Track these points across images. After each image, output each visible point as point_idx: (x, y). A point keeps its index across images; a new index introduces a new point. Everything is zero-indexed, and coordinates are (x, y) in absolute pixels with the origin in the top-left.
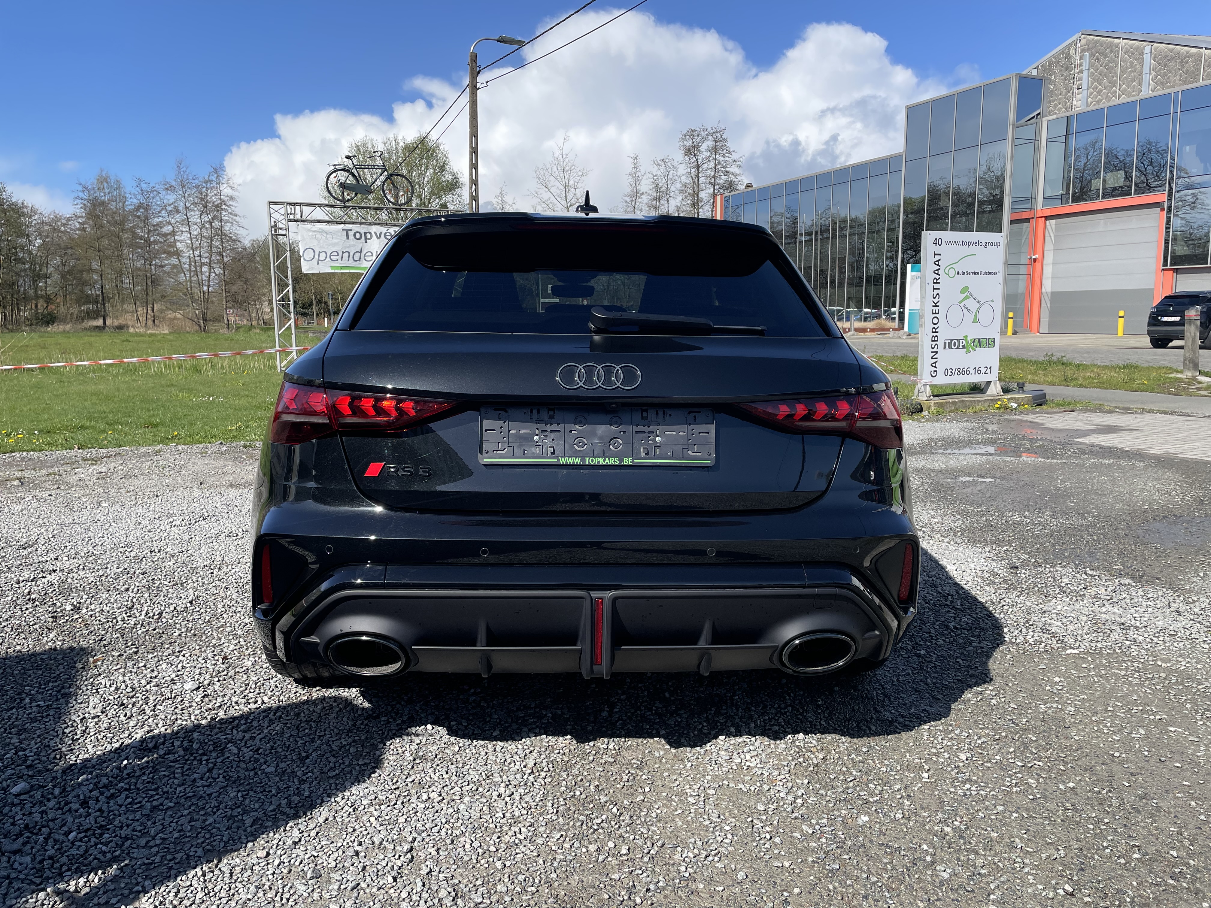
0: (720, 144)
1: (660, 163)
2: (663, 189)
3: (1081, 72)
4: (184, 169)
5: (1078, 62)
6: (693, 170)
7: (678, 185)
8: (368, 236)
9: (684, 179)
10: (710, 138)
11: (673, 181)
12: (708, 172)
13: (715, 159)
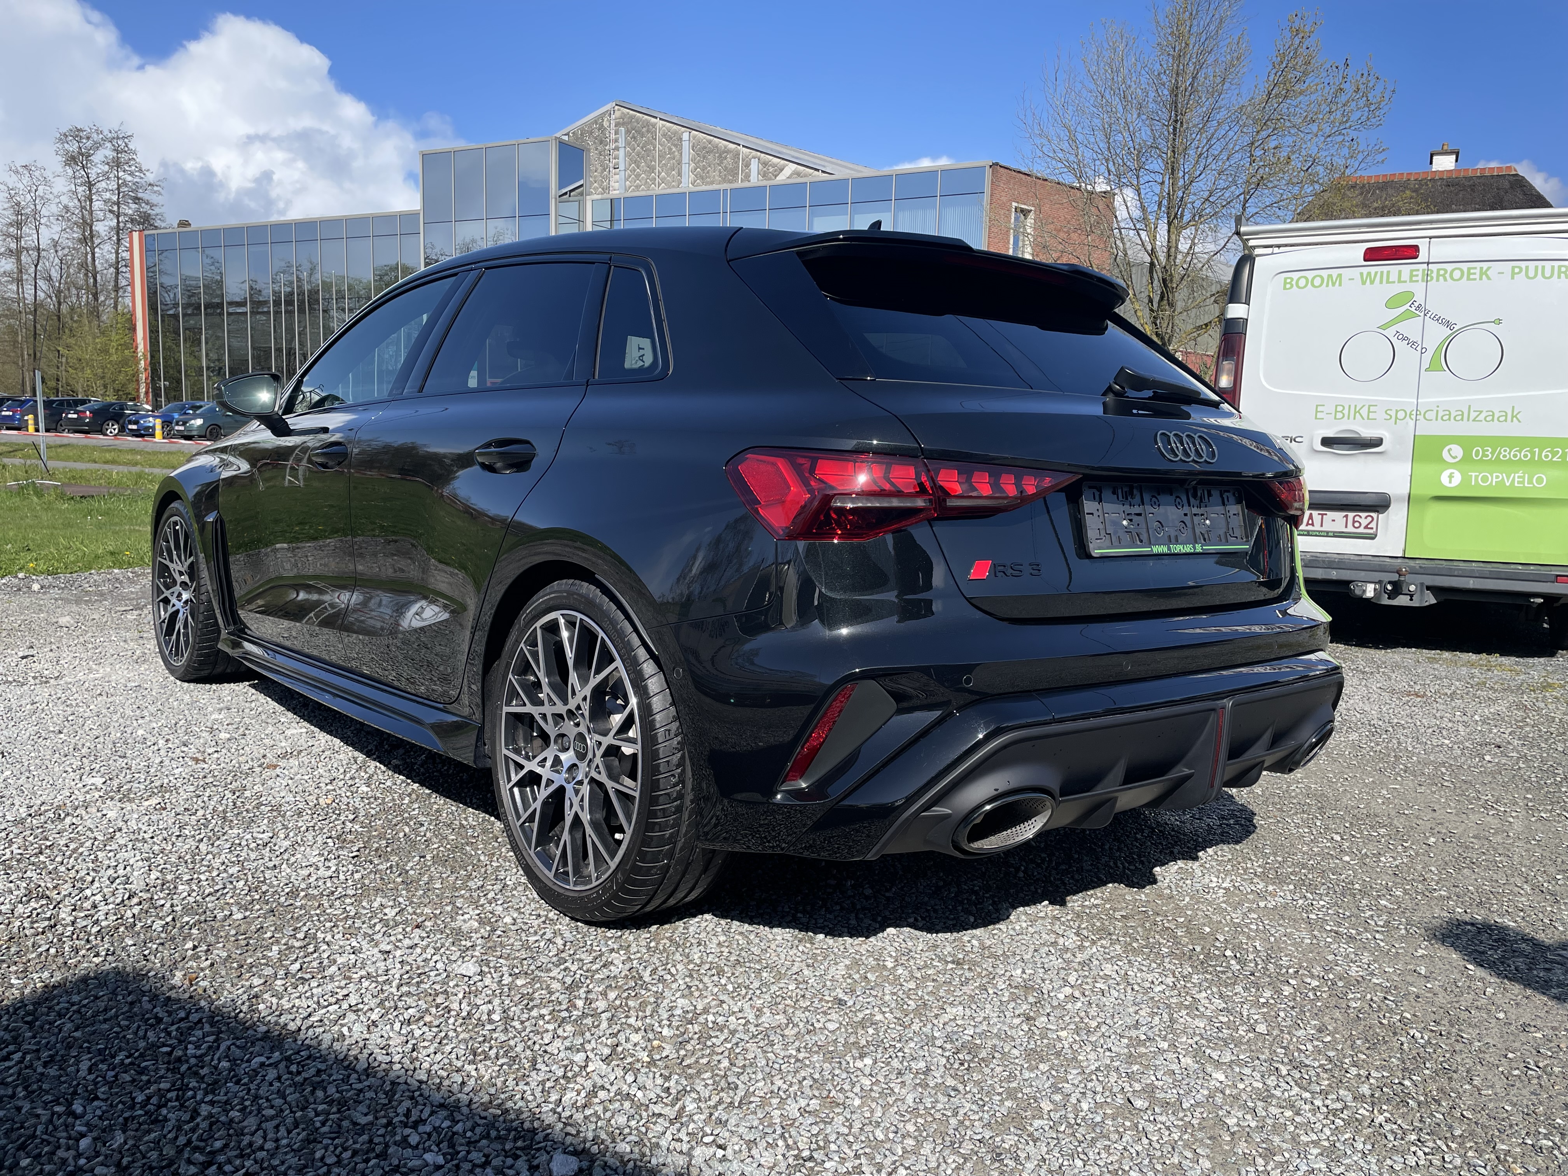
0: (124, 157)
1: (21, 170)
2: (28, 211)
3: (617, 149)
5: (613, 136)
6: (80, 189)
7: (54, 209)
9: (65, 200)
10: (109, 145)
11: (46, 201)
12: (107, 195)
13: (118, 178)
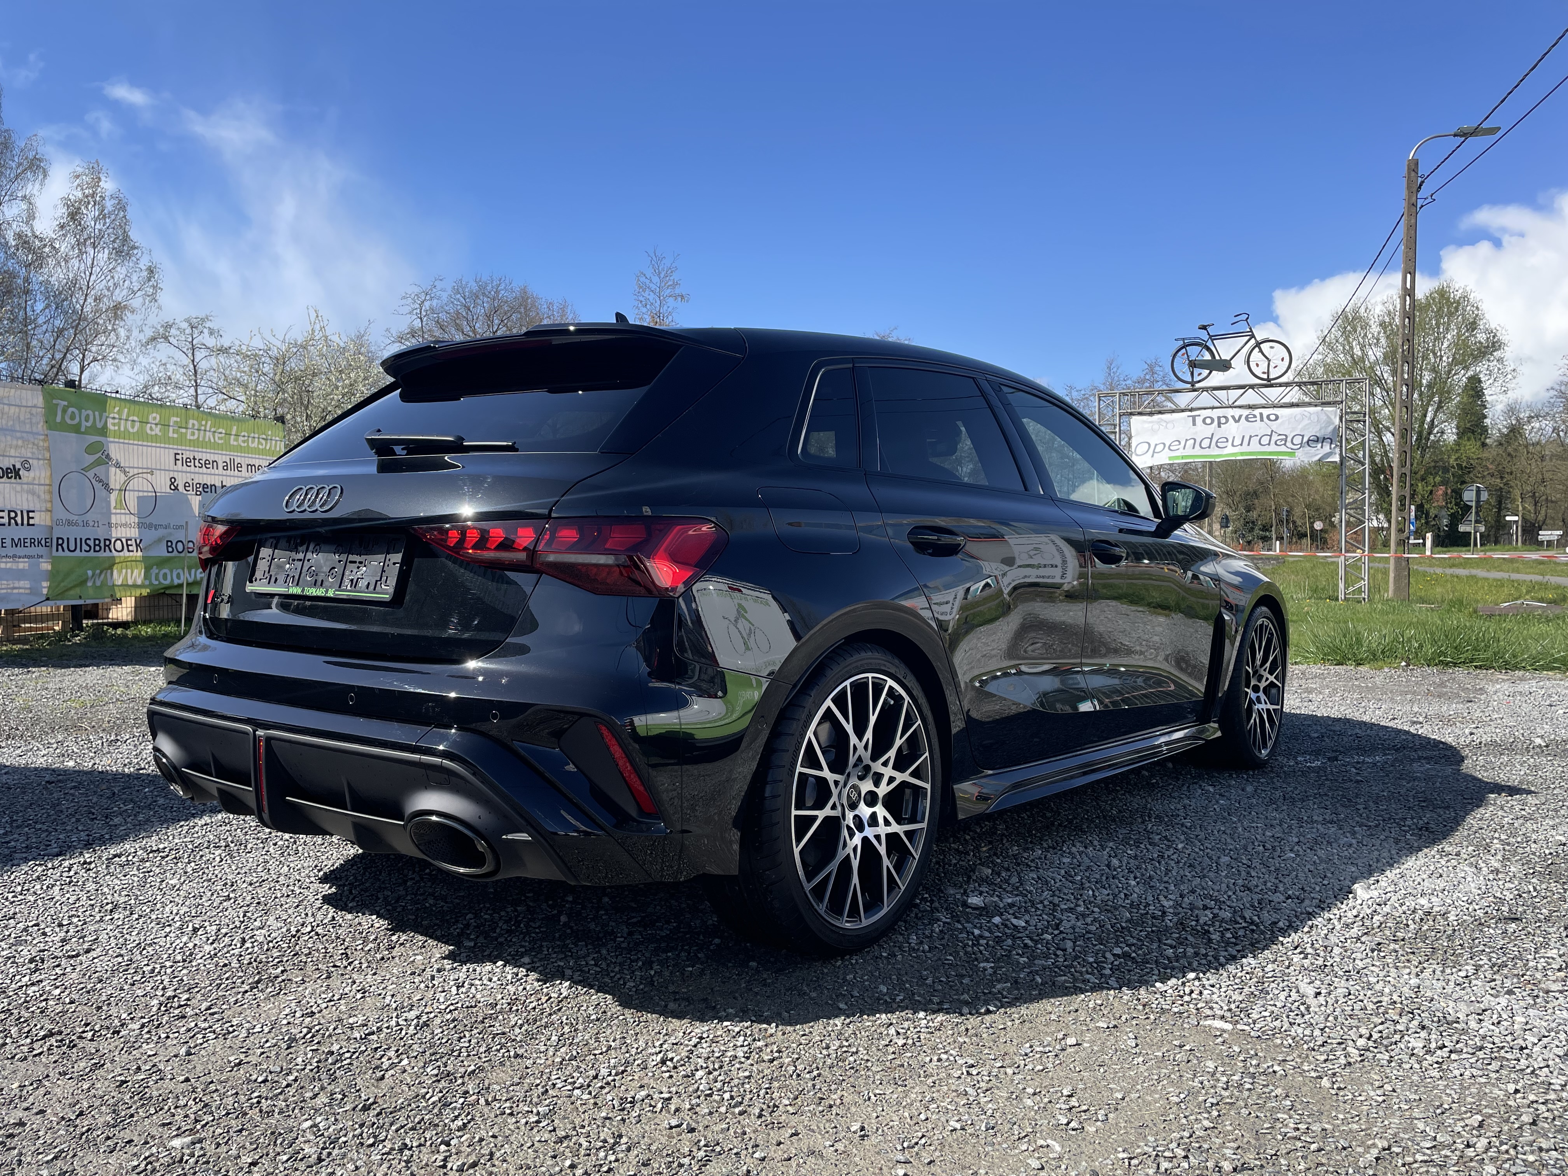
4: (1115, 370)
8: (1223, 420)
